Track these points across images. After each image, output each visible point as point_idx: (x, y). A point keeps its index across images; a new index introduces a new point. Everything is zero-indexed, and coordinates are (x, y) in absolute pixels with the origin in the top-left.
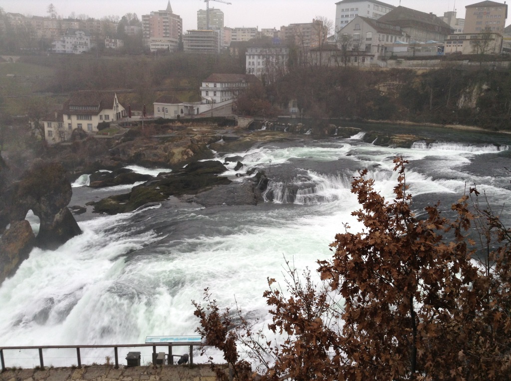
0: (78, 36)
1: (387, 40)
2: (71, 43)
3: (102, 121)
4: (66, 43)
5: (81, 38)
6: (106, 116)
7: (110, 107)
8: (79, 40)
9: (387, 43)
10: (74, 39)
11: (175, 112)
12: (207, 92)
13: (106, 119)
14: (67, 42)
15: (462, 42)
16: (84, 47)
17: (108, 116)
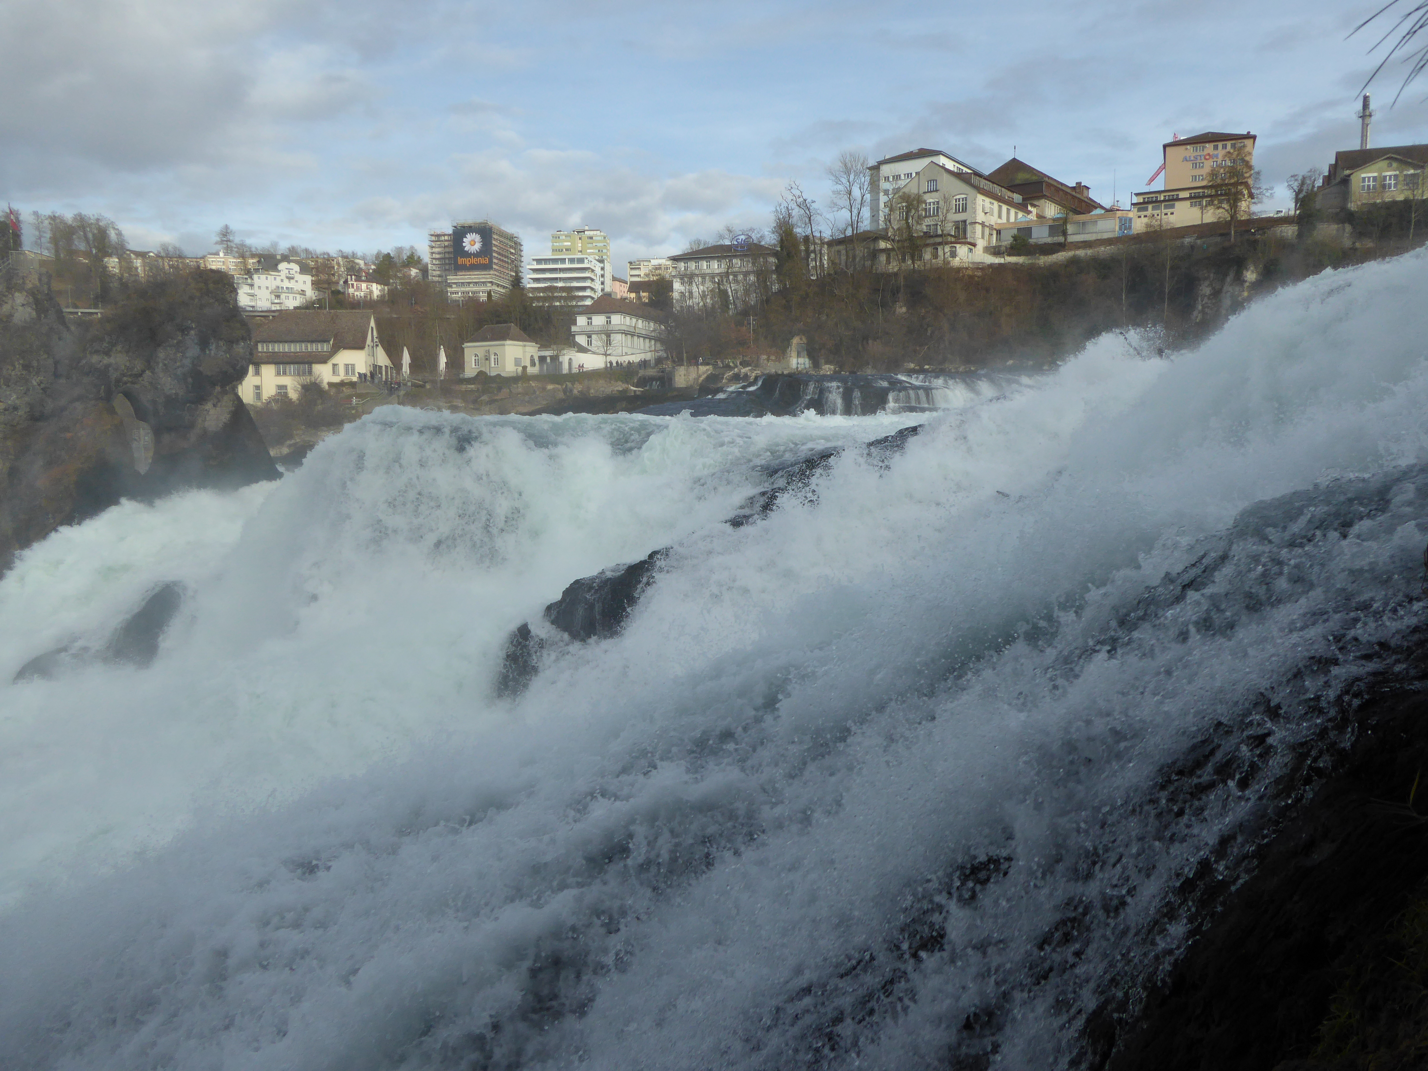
0: (284, 274)
1: (1000, 217)
2: (267, 288)
3: (336, 380)
4: (256, 286)
5: (290, 278)
6: (347, 365)
7: (359, 345)
8: (286, 281)
9: (999, 221)
10: (275, 279)
11: (517, 361)
12: (589, 337)
13: (347, 373)
14: (259, 287)
15: (1173, 206)
16: (298, 296)
17: (353, 365)
